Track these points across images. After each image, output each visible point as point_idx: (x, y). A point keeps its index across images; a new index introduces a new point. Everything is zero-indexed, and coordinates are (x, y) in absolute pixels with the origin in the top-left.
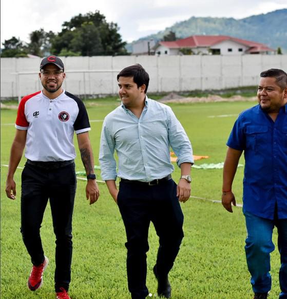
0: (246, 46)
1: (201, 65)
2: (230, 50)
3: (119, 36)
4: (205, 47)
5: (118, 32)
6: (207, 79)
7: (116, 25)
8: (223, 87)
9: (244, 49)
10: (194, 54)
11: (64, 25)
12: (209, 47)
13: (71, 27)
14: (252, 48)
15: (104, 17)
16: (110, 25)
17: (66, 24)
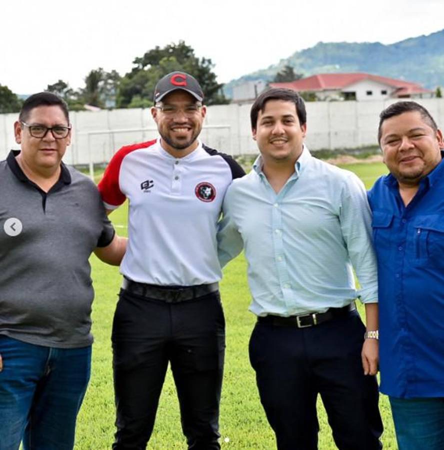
0: (393, 87)
1: (329, 116)
2: (369, 93)
3: (213, 76)
4: (335, 90)
5: (212, 71)
6: (336, 134)
7: (209, 61)
8: (359, 144)
9: (389, 92)
10: (319, 100)
11: (135, 62)
12: (339, 90)
13: (145, 65)
14: (400, 89)
15: (192, 50)
16: (201, 60)
17: (137, 61)
